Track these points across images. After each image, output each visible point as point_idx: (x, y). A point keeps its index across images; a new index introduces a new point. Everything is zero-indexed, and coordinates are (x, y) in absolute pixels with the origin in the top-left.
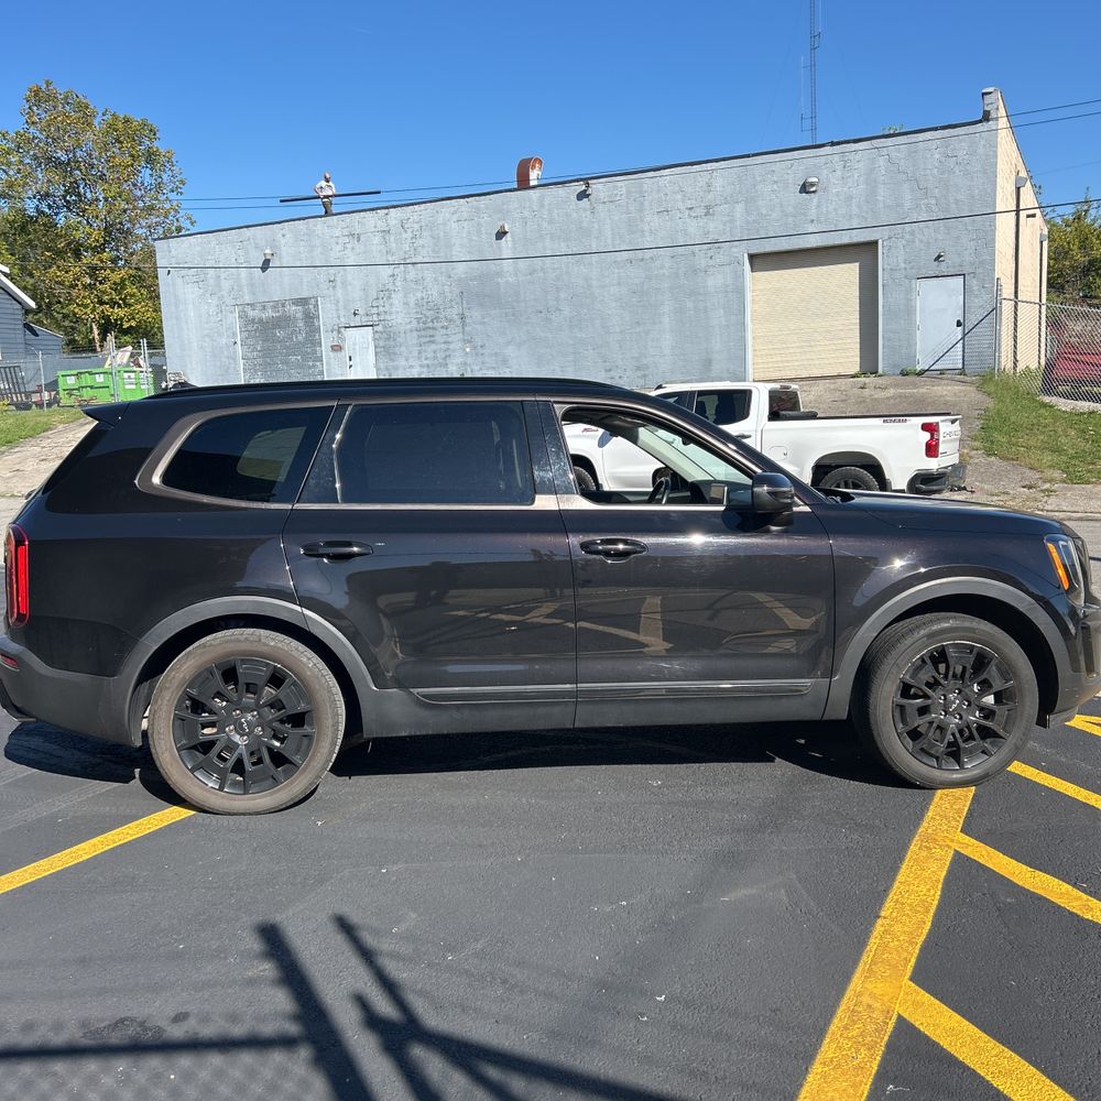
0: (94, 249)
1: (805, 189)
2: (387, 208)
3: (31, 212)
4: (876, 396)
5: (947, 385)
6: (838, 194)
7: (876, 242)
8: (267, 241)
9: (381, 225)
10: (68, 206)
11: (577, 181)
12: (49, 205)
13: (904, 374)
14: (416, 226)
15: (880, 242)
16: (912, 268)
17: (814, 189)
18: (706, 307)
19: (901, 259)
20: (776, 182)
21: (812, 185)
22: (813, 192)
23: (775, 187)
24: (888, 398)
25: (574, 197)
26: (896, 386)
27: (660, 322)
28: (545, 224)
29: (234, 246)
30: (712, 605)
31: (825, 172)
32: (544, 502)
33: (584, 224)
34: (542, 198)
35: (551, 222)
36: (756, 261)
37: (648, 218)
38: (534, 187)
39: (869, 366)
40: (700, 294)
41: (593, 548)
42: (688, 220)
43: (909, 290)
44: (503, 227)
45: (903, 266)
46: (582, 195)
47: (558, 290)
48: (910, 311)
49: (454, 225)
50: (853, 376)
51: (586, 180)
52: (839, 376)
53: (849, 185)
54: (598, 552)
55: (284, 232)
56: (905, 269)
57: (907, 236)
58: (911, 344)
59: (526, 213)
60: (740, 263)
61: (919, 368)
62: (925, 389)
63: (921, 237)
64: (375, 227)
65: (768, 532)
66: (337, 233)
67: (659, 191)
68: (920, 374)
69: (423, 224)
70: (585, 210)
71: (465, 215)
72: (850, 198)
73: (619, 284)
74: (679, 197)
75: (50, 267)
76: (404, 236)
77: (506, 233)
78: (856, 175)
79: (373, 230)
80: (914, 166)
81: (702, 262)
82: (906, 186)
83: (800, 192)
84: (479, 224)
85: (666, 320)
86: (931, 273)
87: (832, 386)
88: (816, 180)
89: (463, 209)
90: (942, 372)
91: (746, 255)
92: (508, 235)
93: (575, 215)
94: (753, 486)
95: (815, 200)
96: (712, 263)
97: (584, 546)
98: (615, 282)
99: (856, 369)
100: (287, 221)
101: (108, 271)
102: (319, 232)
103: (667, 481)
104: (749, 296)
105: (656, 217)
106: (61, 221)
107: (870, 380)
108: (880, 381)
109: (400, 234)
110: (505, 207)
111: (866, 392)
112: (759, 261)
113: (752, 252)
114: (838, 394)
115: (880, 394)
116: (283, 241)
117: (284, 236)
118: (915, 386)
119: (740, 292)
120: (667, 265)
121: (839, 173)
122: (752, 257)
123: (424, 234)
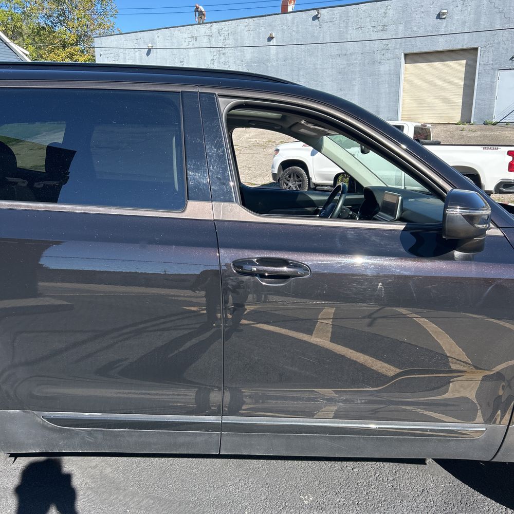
0: (72, 45)
1: (439, 16)
2: (211, 23)
3: (43, 24)
4: (470, 135)
5: (511, 131)
6: (457, 20)
7: (476, 49)
8: (149, 39)
9: (208, 32)
10: (60, 22)
11: (313, 9)
12: (51, 21)
13: (485, 124)
14: (226, 33)
15: (479, 48)
16: (496, 64)
17: (444, 16)
18: (378, 83)
19: (490, 59)
20: (423, 12)
21: (444, 14)
22: (444, 18)
23: (423, 15)
24: (477, 137)
25: (311, 19)
26: (482, 130)
27: (353, 90)
28: (294, 33)
29: (133, 42)
30: (372, 314)
31: (452, 7)
32: (197, 210)
33: (316, 34)
34: (294, 18)
35: (297, 32)
36: (408, 57)
37: (350, 32)
38: (290, 13)
39: (466, 119)
40: (376, 75)
41: (247, 268)
42: (372, 33)
43: (493, 76)
44: (271, 34)
45: (492, 62)
46: (316, 18)
47: (299, 70)
48: (492, 88)
49: (246, 33)
50: (456, 124)
51: (318, 9)
52: (449, 124)
53: (465, 15)
54: (252, 274)
55: (158, 35)
56: (492, 64)
57: (495, 45)
58: (491, 107)
59: (285, 27)
60: (399, 58)
61: (494, 121)
62: (496, 132)
63: (503, 46)
64: (205, 33)
65: (452, 258)
66: (185, 36)
67: (357, 17)
68: (495, 124)
69: (230, 32)
70: (316, 26)
71: (252, 28)
72: (464, 22)
73: (332, 68)
74: (368, 20)
75: (51, 53)
76: (220, 38)
77: (273, 38)
78: (470, 9)
79: (203, 34)
80: (504, 4)
81: (378, 57)
82: (498, 16)
83: (437, 18)
84: (259, 33)
85: (356, 88)
86: (507, 67)
87: (445, 129)
88: (446, 11)
89: (251, 24)
90: (507, 124)
91: (403, 54)
92: (274, 39)
93: (310, 29)
94: (445, 208)
95: (445, 24)
96: (383, 57)
97: (238, 264)
98: (330, 66)
99: (458, 120)
100: (160, 29)
101: (78, 56)
102: (176, 36)
103: (344, 186)
104: (402, 77)
105: (355, 31)
106: (57, 29)
107: (466, 126)
108: (472, 127)
109: (218, 37)
110: (273, 23)
111: (464, 133)
112: (410, 57)
113: (406, 52)
114: (448, 133)
115: (472, 134)
116: (158, 39)
117: (158, 37)
118: (492, 130)
119: (398, 74)
120: (359, 58)
121: (459, 8)
122: (406, 55)
123: (230, 37)
